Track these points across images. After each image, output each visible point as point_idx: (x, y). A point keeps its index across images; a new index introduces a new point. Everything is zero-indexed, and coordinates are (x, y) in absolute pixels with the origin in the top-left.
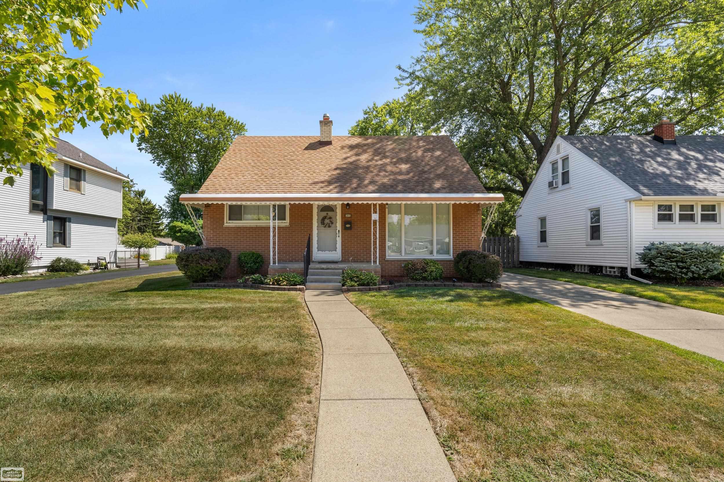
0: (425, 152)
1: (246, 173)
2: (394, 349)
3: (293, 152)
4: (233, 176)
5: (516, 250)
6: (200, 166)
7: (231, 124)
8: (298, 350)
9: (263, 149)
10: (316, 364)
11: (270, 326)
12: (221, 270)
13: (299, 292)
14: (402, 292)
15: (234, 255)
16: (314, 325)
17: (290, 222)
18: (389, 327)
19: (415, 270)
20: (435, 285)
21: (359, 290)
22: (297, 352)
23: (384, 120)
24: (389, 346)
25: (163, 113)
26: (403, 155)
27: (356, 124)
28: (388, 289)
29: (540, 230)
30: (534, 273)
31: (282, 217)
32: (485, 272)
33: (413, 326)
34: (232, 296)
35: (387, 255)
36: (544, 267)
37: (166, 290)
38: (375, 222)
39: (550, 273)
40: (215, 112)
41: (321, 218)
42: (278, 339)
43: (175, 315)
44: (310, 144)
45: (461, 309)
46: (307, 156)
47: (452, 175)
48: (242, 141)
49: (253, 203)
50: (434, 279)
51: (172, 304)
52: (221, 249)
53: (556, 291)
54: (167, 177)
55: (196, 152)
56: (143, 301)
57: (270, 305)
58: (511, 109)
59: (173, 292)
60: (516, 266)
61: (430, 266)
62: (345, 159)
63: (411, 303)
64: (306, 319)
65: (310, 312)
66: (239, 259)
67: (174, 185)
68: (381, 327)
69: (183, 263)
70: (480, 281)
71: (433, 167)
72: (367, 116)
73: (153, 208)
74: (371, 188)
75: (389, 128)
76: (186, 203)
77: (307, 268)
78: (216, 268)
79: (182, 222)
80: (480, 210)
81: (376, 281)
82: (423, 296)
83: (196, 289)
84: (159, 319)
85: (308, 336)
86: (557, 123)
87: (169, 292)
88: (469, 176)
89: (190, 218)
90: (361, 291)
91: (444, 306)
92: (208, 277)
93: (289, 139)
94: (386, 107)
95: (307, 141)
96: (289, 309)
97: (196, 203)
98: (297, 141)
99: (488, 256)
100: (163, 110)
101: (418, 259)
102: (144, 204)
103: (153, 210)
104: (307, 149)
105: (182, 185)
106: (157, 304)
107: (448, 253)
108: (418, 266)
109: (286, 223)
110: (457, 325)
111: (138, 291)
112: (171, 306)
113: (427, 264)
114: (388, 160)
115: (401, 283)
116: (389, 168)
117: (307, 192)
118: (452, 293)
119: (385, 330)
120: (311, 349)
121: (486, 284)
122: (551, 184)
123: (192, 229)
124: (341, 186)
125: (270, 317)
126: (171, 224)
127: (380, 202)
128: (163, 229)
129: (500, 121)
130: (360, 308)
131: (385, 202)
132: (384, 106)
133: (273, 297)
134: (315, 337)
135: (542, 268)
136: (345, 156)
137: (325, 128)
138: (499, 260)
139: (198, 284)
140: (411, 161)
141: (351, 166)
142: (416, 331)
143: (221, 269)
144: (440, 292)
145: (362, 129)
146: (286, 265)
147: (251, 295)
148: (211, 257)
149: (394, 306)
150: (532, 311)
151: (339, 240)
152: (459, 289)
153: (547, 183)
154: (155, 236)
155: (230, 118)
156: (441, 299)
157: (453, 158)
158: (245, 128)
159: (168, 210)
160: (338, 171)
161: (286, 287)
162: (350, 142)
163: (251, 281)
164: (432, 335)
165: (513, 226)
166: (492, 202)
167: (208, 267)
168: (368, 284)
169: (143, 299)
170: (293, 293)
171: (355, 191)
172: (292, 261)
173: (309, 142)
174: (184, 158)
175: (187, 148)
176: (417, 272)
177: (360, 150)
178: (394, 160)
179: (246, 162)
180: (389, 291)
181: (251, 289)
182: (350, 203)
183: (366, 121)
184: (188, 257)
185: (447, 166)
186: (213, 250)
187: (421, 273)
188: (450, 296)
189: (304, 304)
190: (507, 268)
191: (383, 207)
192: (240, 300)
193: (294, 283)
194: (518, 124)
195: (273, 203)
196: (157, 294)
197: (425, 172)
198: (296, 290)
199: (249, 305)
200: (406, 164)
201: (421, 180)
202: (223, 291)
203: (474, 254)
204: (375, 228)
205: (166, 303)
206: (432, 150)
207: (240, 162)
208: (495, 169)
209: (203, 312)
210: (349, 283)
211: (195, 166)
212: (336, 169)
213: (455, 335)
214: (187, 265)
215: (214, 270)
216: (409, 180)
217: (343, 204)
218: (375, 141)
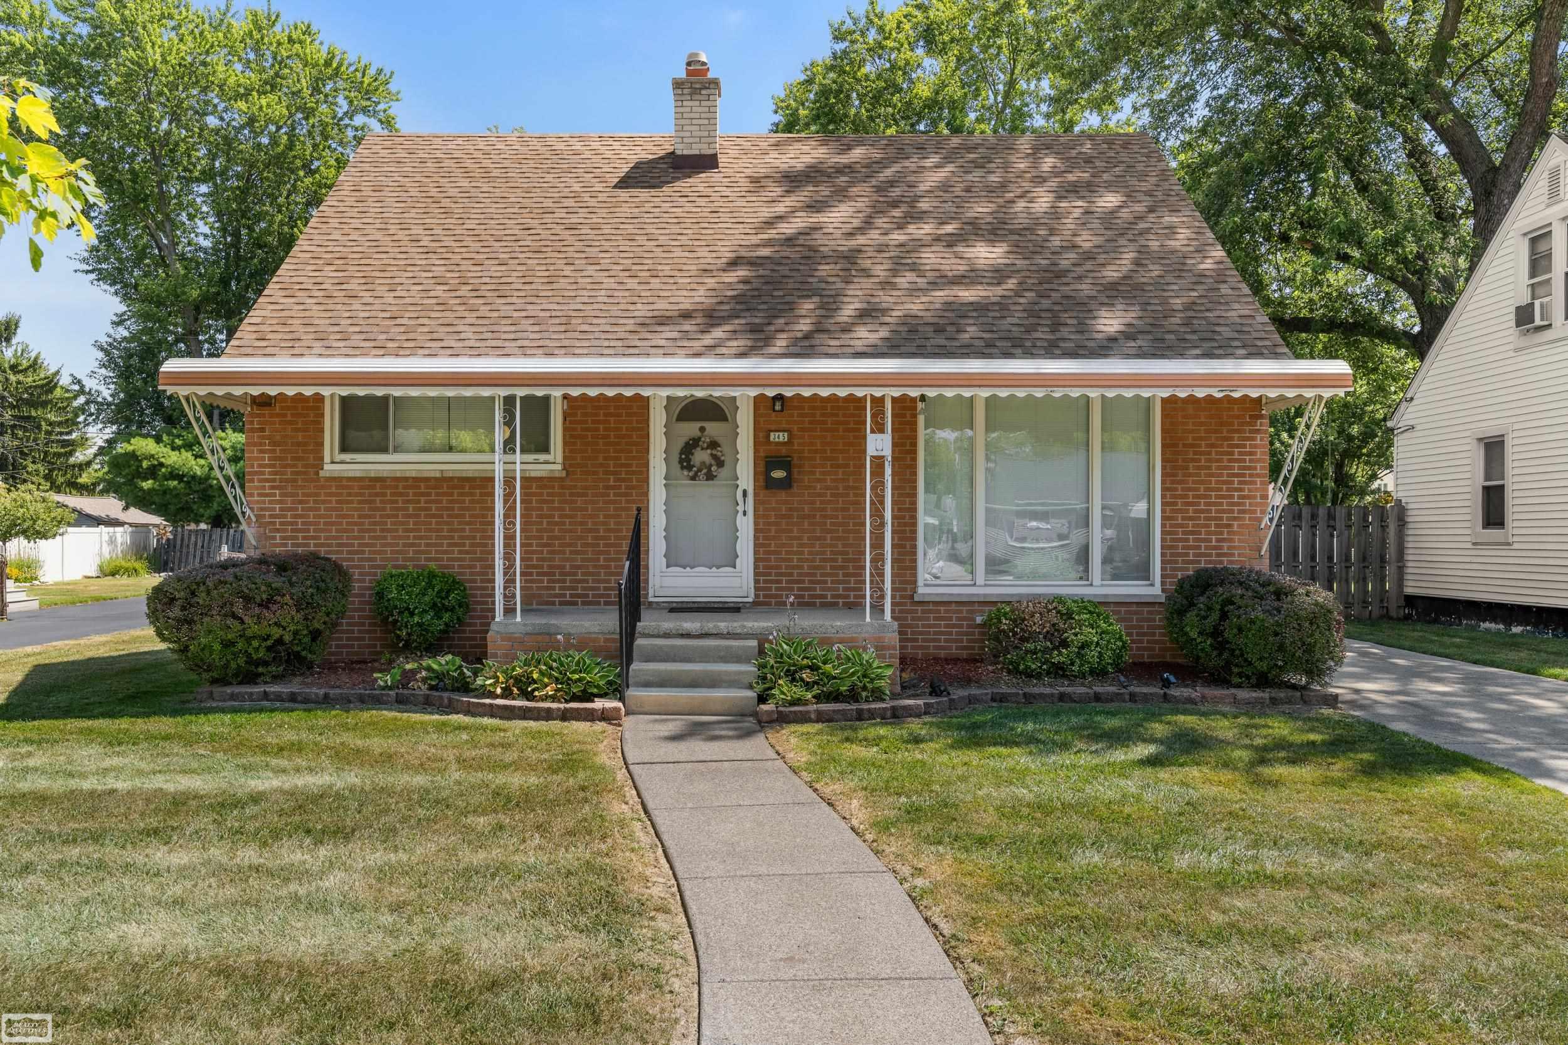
0: (1060, 198)
1: (403, 277)
2: (957, 960)
3: (576, 196)
4: (354, 286)
5: (1391, 553)
6: (223, 230)
7: (337, 72)
8: (612, 967)
9: (465, 183)
10: (677, 1021)
11: (502, 868)
12: (314, 640)
13: (603, 724)
14: (975, 726)
15: (361, 583)
16: (663, 861)
17: (565, 458)
18: (937, 872)
19: (1023, 640)
20: (1097, 698)
21: (821, 718)
22: (605, 977)
23: (907, 63)
24: (936, 947)
25: (84, 30)
26: (981, 209)
27: (803, 77)
28: (927, 710)
29: (1480, 481)
30: (1459, 646)
31: (538, 443)
32: (1281, 648)
33: (1020, 868)
34: (359, 742)
35: (920, 583)
36: (1494, 620)
37: (112, 715)
38: (878, 462)
39: (1514, 643)
40: (277, 28)
41: (679, 444)
42: (535, 922)
43: (153, 822)
44: (637, 166)
45: (1194, 795)
46: (626, 210)
47: (1159, 284)
48: (384, 153)
49: (432, 392)
50: (1092, 672)
51: (140, 773)
52: (313, 559)
53: (1539, 721)
54: (100, 271)
55: (208, 175)
56: (31, 762)
57: (500, 779)
58: (1378, 30)
59: (140, 725)
60: (1393, 613)
61: (1080, 624)
62: (770, 223)
63: (1012, 770)
64: (631, 836)
65: (646, 811)
66: (380, 595)
67: (126, 298)
68: (906, 871)
69: (176, 612)
70: (1263, 681)
71: (1089, 256)
72: (842, 46)
73: (50, 384)
74: (865, 335)
75: (924, 91)
76: (182, 391)
77: (629, 632)
78: (296, 633)
79: (158, 439)
80: (1262, 417)
81: (882, 683)
82: (1054, 743)
83: (223, 711)
84: (96, 838)
85: (642, 909)
86: (1549, 84)
87: (124, 723)
88: (1225, 289)
89: (189, 423)
90: (830, 721)
91: (1131, 786)
92: (266, 664)
93: (561, 146)
94: (916, 12)
95: (624, 154)
96: (569, 798)
97: (220, 391)
98: (587, 155)
99: (1291, 592)
100: (84, 20)
101: (1034, 599)
102: (14, 368)
103: (51, 390)
104: (625, 183)
105: (160, 303)
106: (83, 776)
107: (1143, 572)
108: (1036, 624)
109: (552, 462)
110: (1182, 862)
111: (10, 719)
112: (138, 782)
113: (1069, 615)
114: (926, 229)
115: (974, 691)
116: (930, 258)
117: (629, 350)
118: (1159, 729)
119: (919, 882)
120: (655, 961)
121: (1282, 694)
122: (1524, 316)
123: (197, 467)
124: (754, 329)
125: (501, 827)
126: (121, 448)
127: (896, 393)
128: (89, 464)
129: (1339, 72)
130: (827, 791)
131: (914, 393)
132: (905, 10)
133: (506, 746)
134: (667, 911)
135: (1487, 625)
136: (766, 213)
137: (693, 106)
138: (1330, 605)
139: (229, 690)
140: (1012, 232)
141: (787, 252)
142: (1033, 889)
143: (315, 635)
144: (1114, 723)
145: (825, 92)
146: (553, 621)
147: (427, 739)
148: (278, 592)
149: (949, 783)
150: (1451, 807)
151: (746, 526)
152: (1185, 712)
153: (1513, 309)
154: (58, 490)
155: (331, 56)
156: (1119, 755)
157: (1167, 219)
158: (393, 87)
159: (106, 393)
160: (742, 272)
161: (554, 705)
162: (784, 158)
163: (424, 680)
164: (1092, 903)
165: (1383, 458)
166: (1309, 393)
167: (266, 631)
168: (853, 696)
169: (30, 754)
170: (581, 727)
171: (805, 348)
172: (575, 604)
173: (634, 159)
174: (163, 198)
175: (175, 163)
176: (1030, 646)
177: (825, 190)
178: (949, 228)
179: (401, 235)
180: (927, 719)
181: (424, 711)
182: (788, 393)
183: (840, 64)
184: (193, 593)
185: (1143, 251)
186: (283, 566)
187: (1046, 650)
188: (1152, 740)
189: (621, 775)
190: (1359, 620)
191: (906, 409)
192: (387, 759)
193: (584, 691)
194: (1404, 85)
195: (503, 392)
196: (81, 731)
197: (1060, 274)
198: (591, 716)
199: (420, 780)
200: (992, 242)
201: (1046, 303)
202: (322, 718)
203: (1241, 583)
204: (878, 486)
205: (118, 771)
206: (1087, 189)
207: (378, 236)
208: (1317, 250)
209: (256, 809)
210: (785, 690)
211: (207, 230)
212: (734, 263)
213: (1174, 902)
214: (190, 622)
215: (287, 638)
216: (1003, 306)
217: (759, 400)
218: (877, 155)
